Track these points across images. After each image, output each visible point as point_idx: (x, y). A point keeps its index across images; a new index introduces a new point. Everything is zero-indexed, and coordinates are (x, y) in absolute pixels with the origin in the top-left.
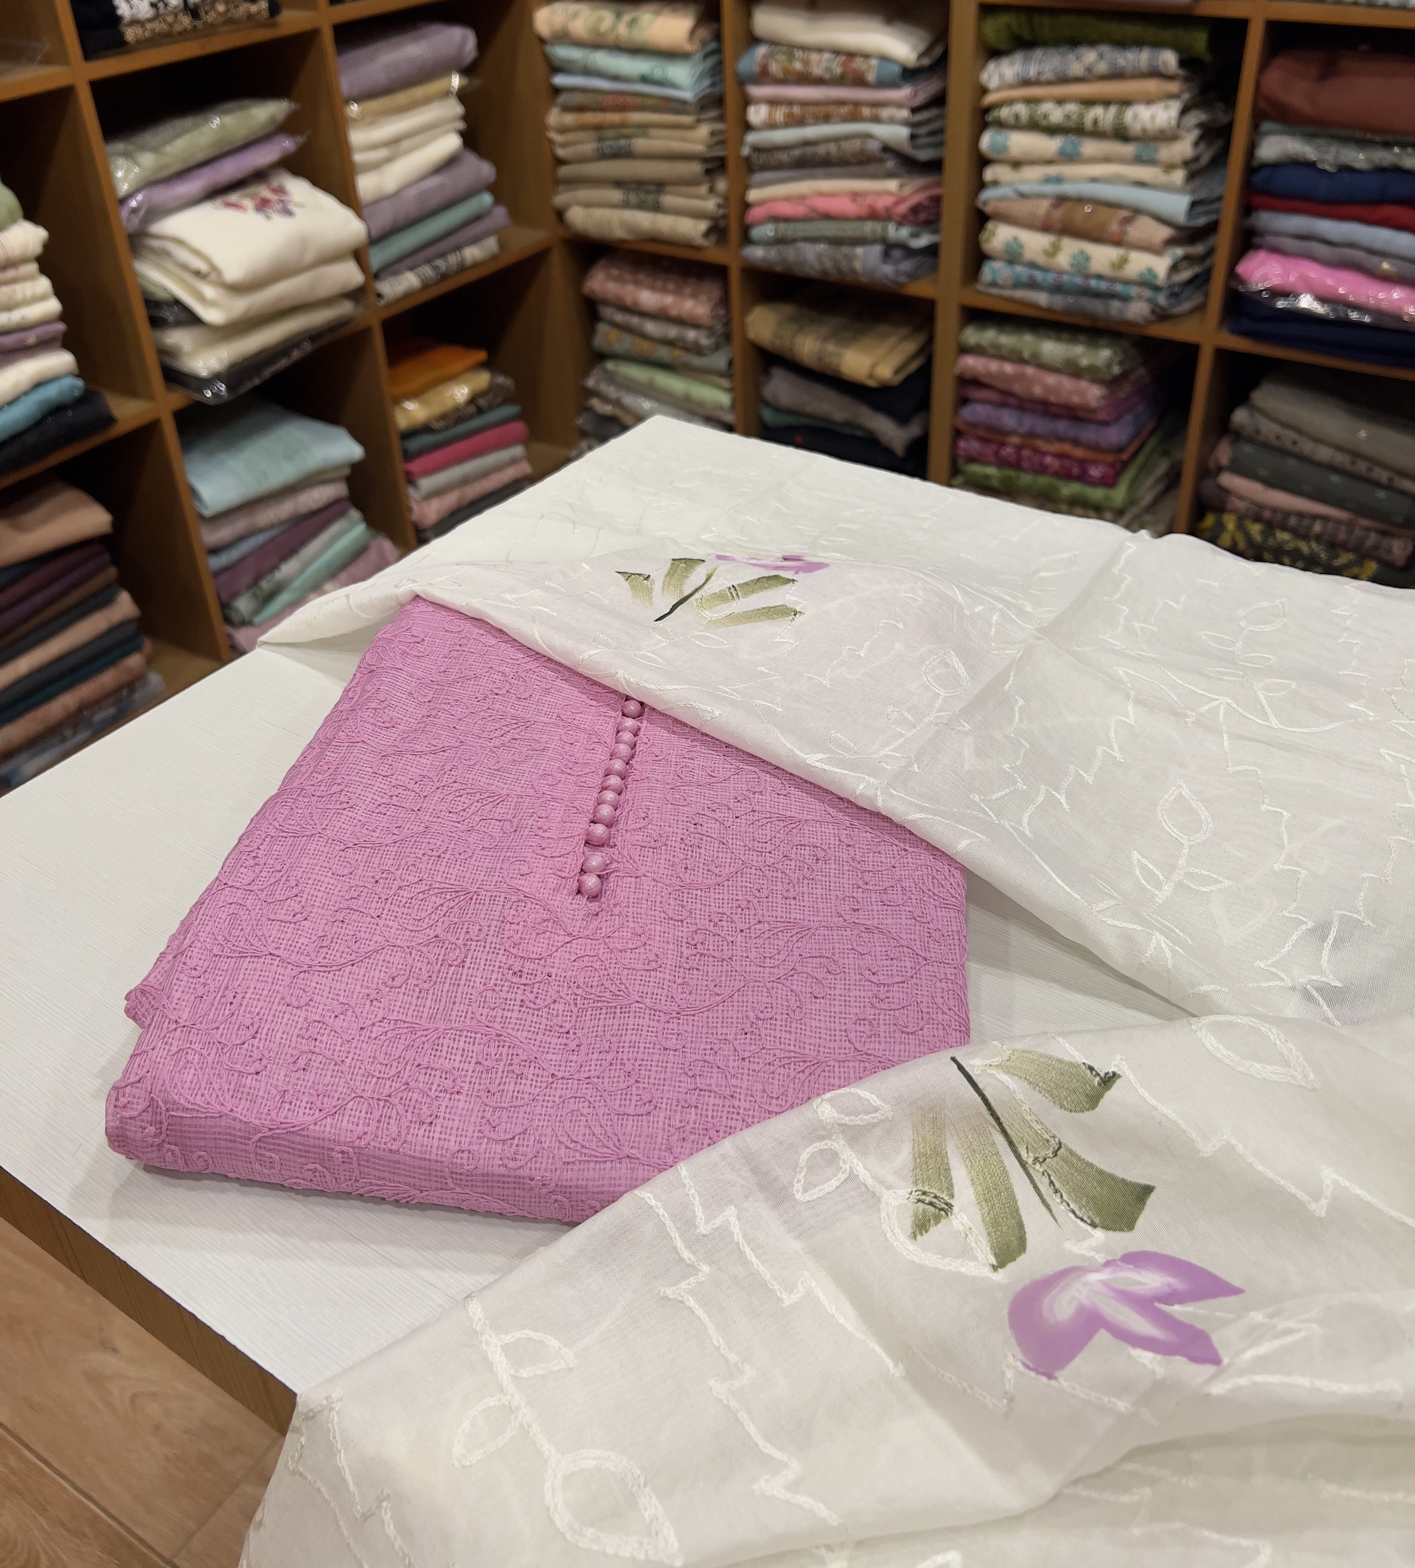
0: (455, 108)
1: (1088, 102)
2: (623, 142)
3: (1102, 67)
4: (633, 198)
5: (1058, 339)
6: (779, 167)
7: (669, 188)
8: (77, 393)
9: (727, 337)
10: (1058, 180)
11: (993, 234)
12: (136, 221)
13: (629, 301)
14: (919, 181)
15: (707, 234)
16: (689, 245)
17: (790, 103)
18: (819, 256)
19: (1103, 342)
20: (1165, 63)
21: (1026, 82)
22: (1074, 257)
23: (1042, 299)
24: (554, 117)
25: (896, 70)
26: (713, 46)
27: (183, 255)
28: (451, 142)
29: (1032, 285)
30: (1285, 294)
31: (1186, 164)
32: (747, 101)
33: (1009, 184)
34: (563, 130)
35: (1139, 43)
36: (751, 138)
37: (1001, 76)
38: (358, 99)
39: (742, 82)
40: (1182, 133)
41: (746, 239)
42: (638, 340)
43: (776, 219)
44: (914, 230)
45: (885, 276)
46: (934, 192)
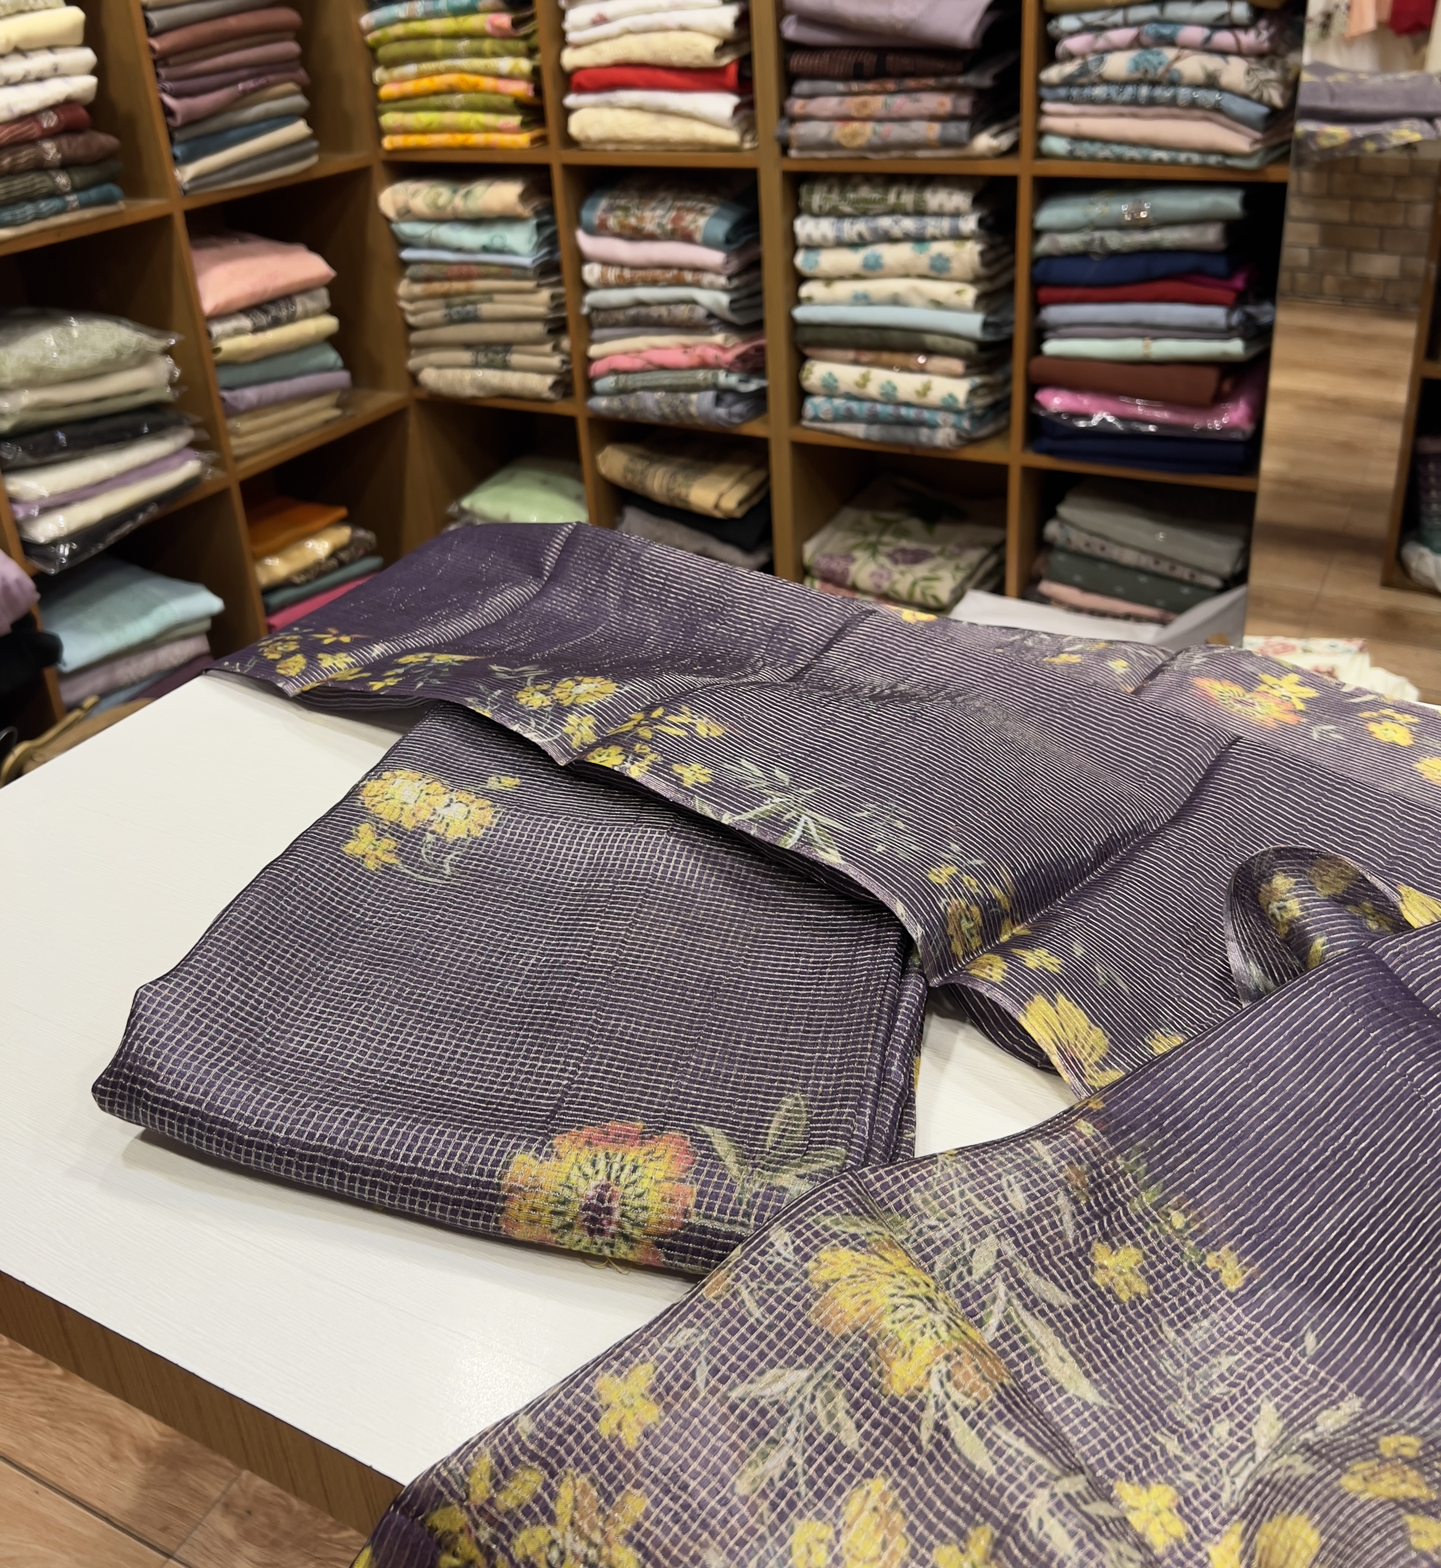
2: (469, 308)
4: (482, 358)
6: (616, 325)
7: (514, 348)
11: (811, 371)
15: (554, 388)
16: (538, 399)
17: (621, 262)
18: (658, 402)
22: (882, 387)
23: (861, 430)
24: (404, 288)
26: (546, 216)
29: (850, 418)
30: (1081, 416)
32: (581, 261)
34: (412, 299)
36: (589, 298)
41: (591, 392)
43: (615, 372)
44: (742, 376)
45: (719, 418)
46: (758, 342)
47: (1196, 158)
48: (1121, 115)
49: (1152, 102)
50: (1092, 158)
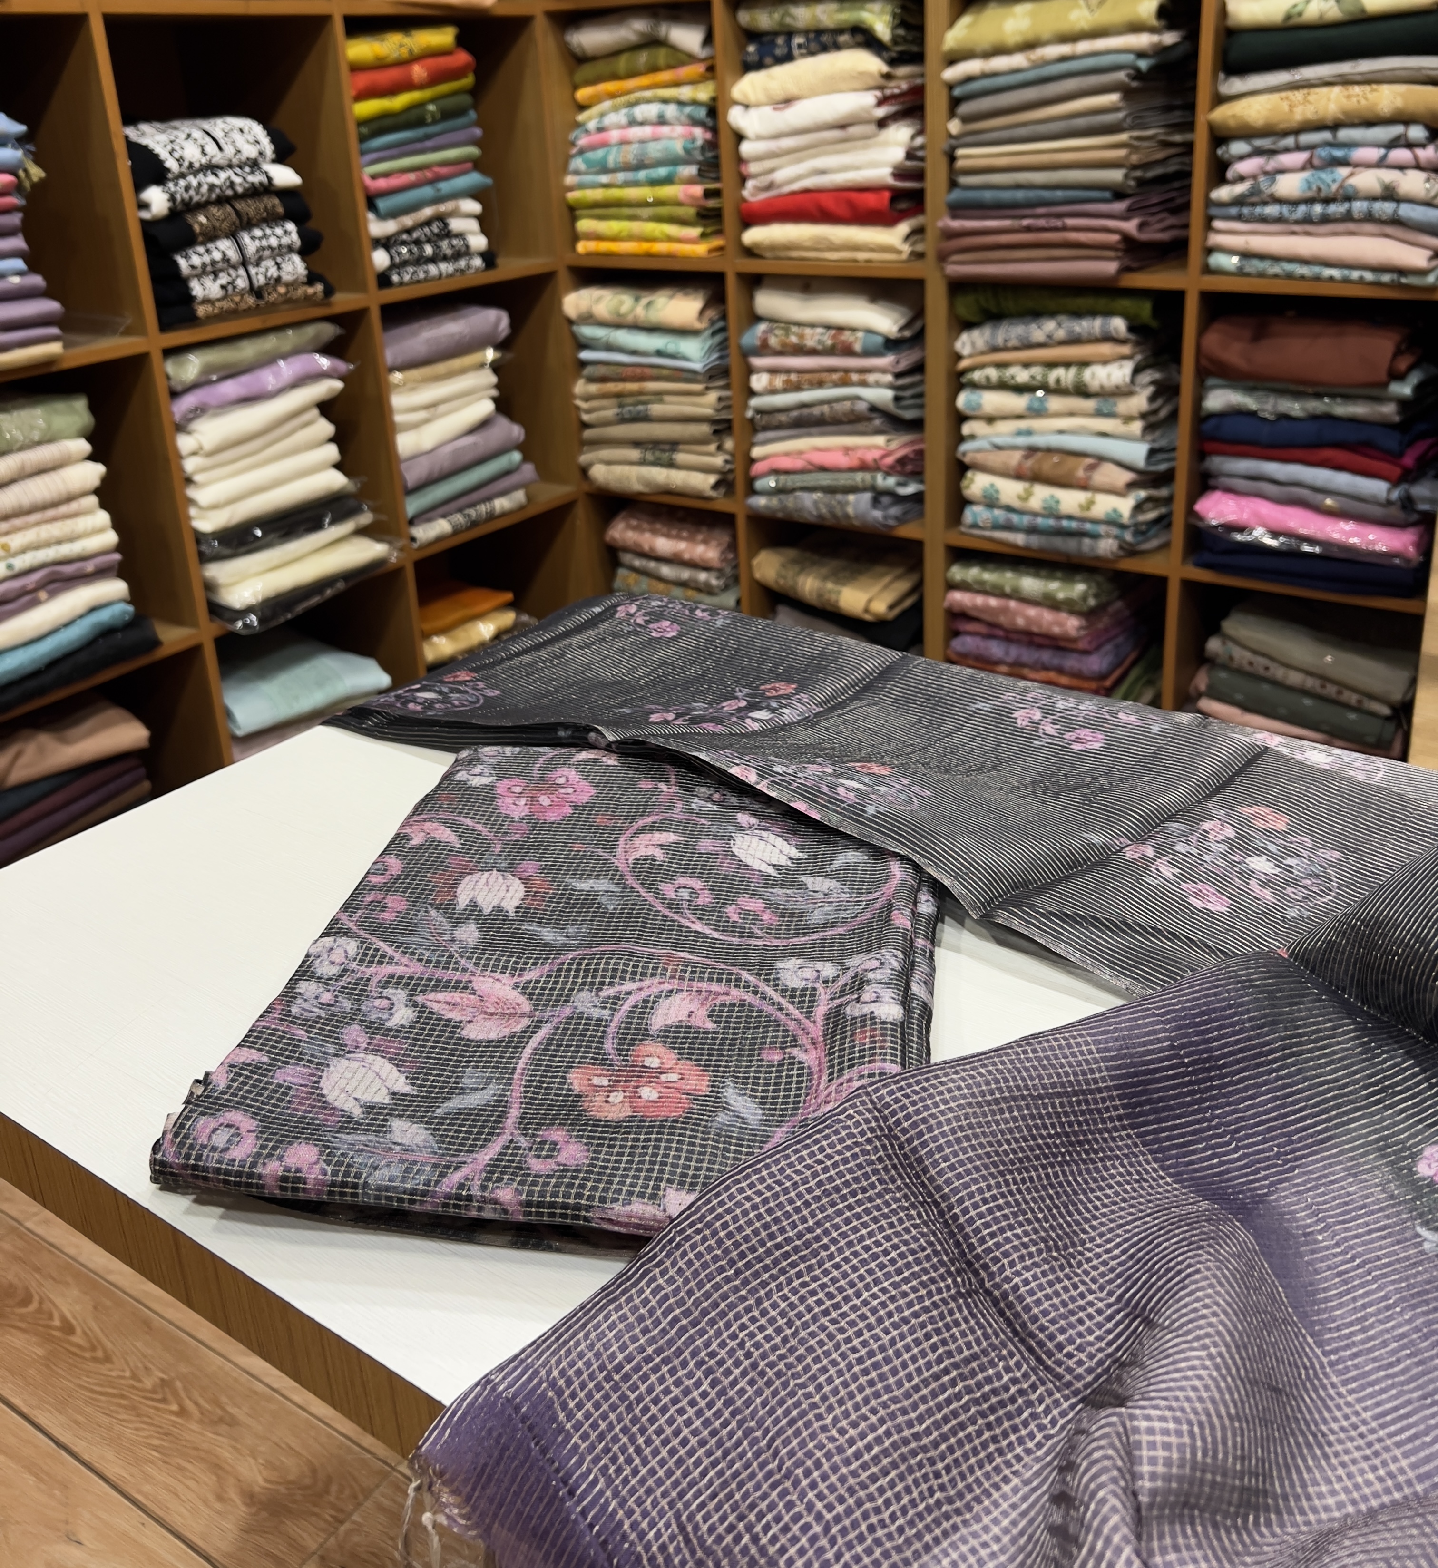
0: (489, 378)
1: (1051, 365)
2: (641, 408)
3: (1061, 334)
4: (649, 456)
5: (1036, 575)
6: (779, 427)
7: (681, 447)
8: (127, 618)
9: (736, 579)
10: (1029, 433)
11: (972, 481)
13: (646, 548)
14: (906, 438)
15: (715, 487)
16: (700, 497)
17: (788, 371)
18: (816, 503)
19: (1078, 577)
20: (1116, 329)
21: (995, 349)
22: (1045, 501)
23: (1019, 539)
24: (580, 387)
25: (879, 340)
26: (720, 324)
28: (486, 407)
29: (1010, 527)
30: (1241, 529)
31: (1143, 416)
32: (750, 371)
33: (984, 437)
34: (588, 398)
35: (1093, 313)
36: (754, 402)
37: (973, 344)
38: (401, 368)
39: (746, 354)
40: (1137, 389)
41: (752, 491)
42: (654, 583)
43: (776, 472)
44: (902, 479)
45: (876, 520)
46: (917, 447)
47: (1369, 276)
48: (1294, 233)
49: (1325, 220)
50: (1261, 275)
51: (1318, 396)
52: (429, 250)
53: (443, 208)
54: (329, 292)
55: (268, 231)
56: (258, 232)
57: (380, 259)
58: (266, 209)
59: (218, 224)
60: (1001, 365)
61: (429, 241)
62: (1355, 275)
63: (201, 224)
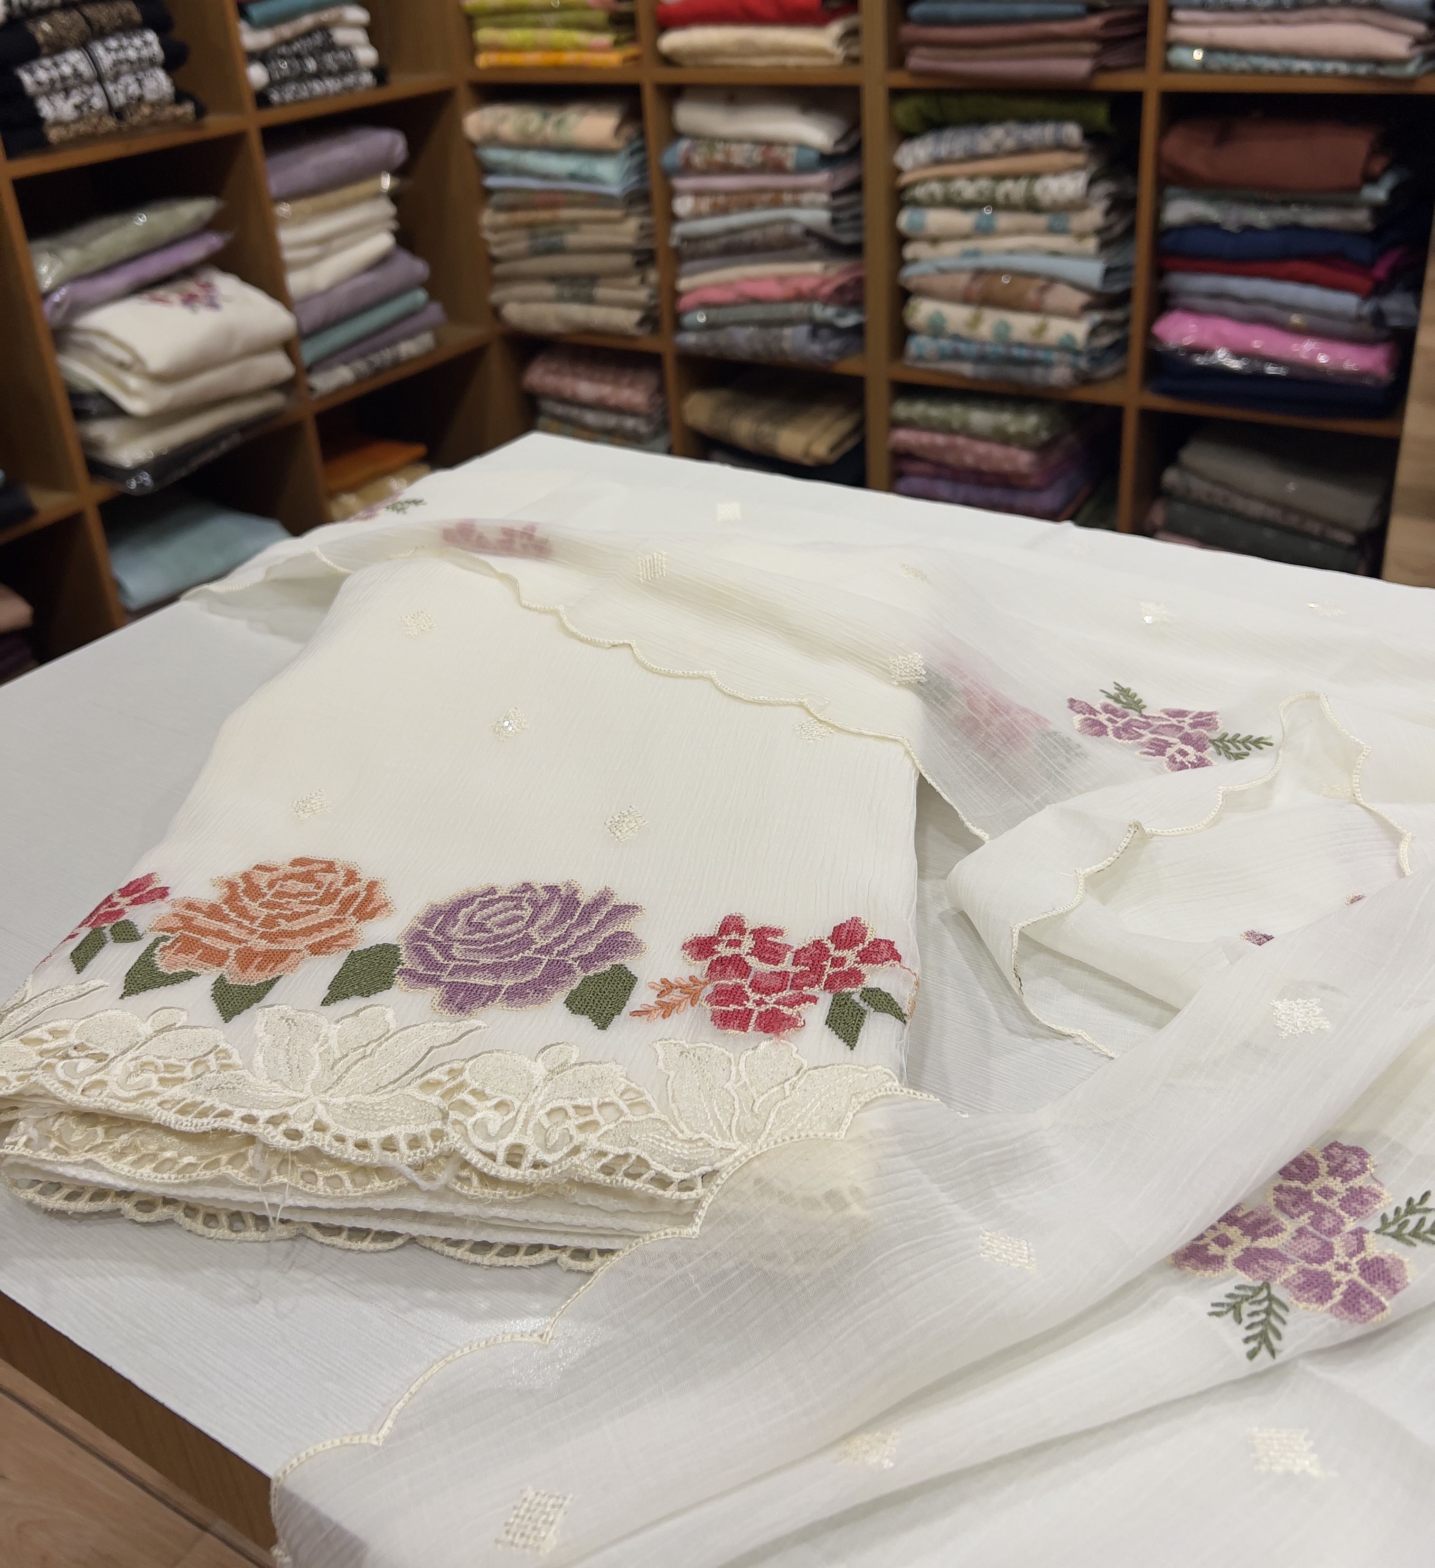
0: (386, 209)
1: (999, 177)
2: (555, 238)
3: (1010, 143)
4: (567, 292)
5: (987, 408)
6: (707, 255)
7: (601, 281)
9: (664, 424)
10: (976, 253)
11: (917, 309)
12: (59, 315)
13: (568, 393)
14: (844, 264)
15: (641, 324)
16: (622, 335)
17: (713, 193)
18: (749, 338)
19: (1030, 408)
20: (1070, 136)
21: (938, 161)
22: (996, 327)
23: (967, 369)
24: (488, 217)
25: (812, 156)
26: (637, 144)
27: (107, 347)
28: (384, 241)
29: (957, 356)
30: (1202, 352)
31: (1099, 232)
32: (671, 194)
33: (928, 260)
34: (497, 229)
35: (1043, 119)
36: (679, 229)
37: (915, 157)
38: (288, 199)
39: (667, 174)
40: (1092, 203)
41: (678, 327)
43: (705, 306)
44: (841, 310)
45: (814, 355)
46: (858, 274)
47: (1343, 68)
48: (1262, 22)
49: (1297, 5)
50: (1227, 71)
51: (1285, 204)
52: (311, 65)
53: (326, 16)
54: (200, 112)
55: (125, 42)
56: (113, 43)
57: (257, 74)
58: (121, 16)
59: (63, 33)
60: (946, 179)
61: (312, 55)
62: (1329, 67)
63: (45, 33)
